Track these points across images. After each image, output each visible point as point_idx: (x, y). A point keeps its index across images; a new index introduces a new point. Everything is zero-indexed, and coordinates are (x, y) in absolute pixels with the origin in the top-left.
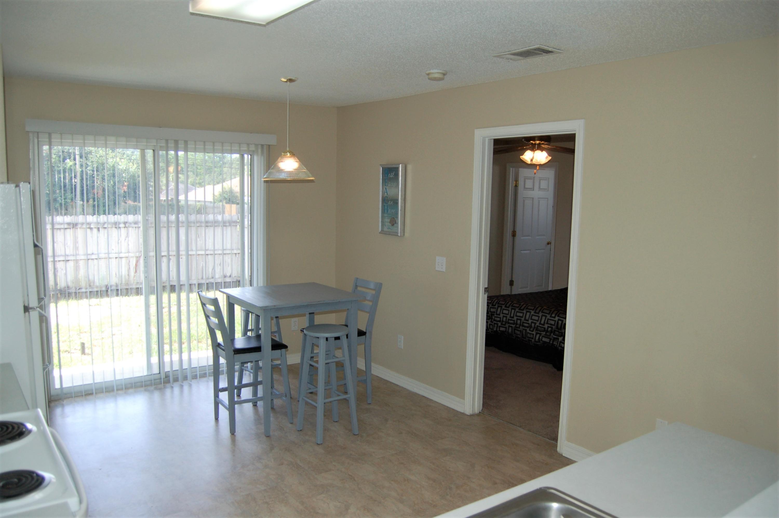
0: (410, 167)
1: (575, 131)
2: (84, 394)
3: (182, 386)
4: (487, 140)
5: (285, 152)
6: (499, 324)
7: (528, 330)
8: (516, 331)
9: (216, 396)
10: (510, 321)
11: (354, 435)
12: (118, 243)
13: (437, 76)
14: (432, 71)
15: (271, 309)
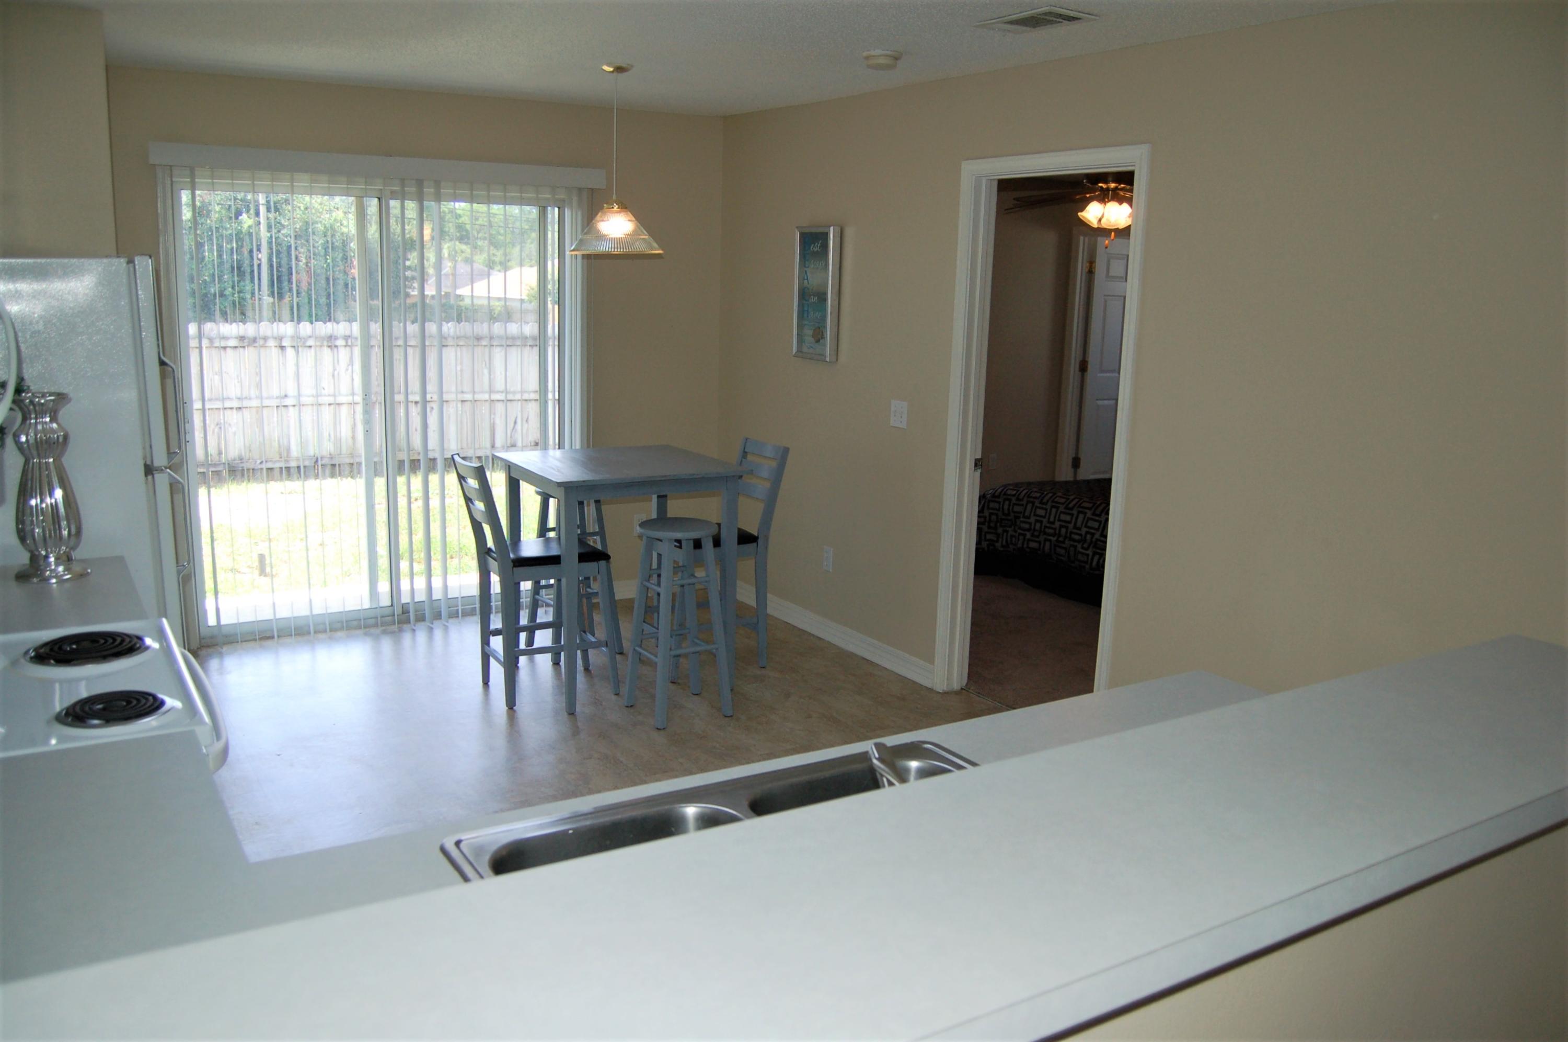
0: (849, 233)
1: (1134, 165)
2: (257, 637)
3: (431, 630)
4: (984, 181)
5: (610, 204)
6: (1028, 535)
7: (1079, 546)
8: (1058, 550)
9: (485, 642)
10: (1047, 530)
11: (726, 716)
12: (333, 376)
13: (882, 61)
14: (873, 53)
15: (577, 487)
